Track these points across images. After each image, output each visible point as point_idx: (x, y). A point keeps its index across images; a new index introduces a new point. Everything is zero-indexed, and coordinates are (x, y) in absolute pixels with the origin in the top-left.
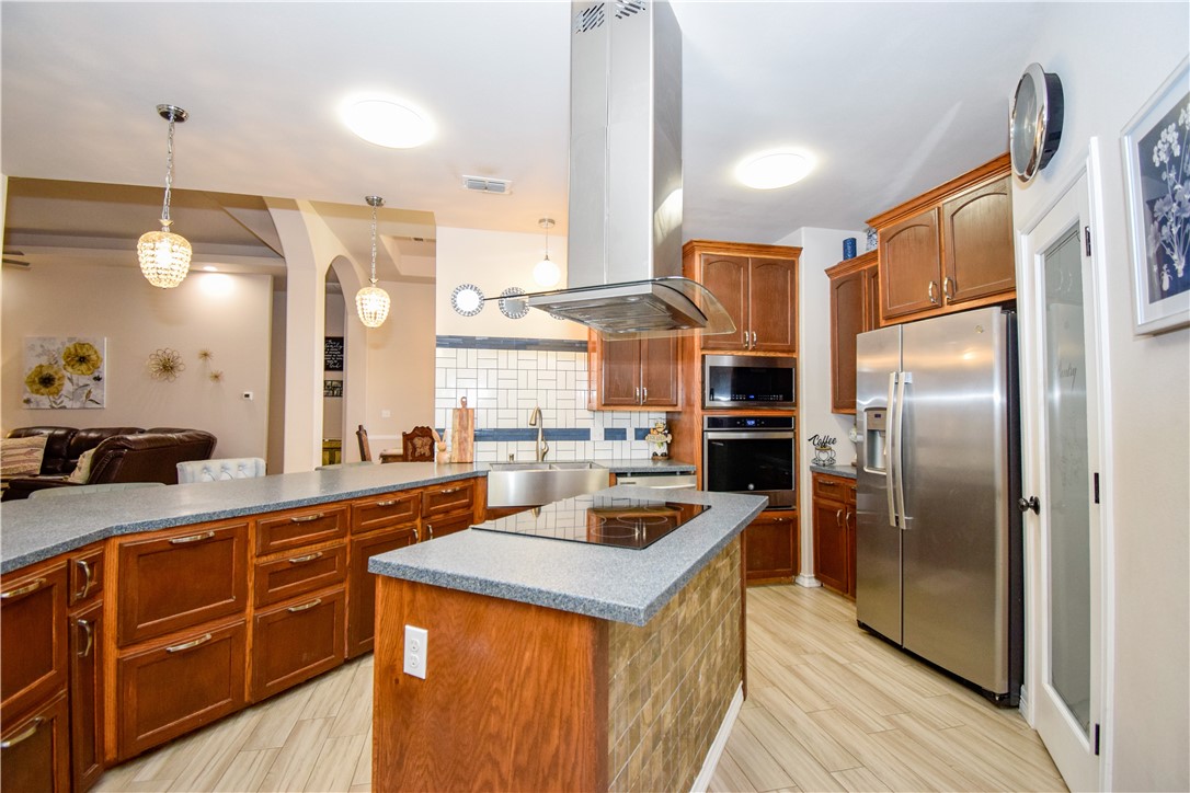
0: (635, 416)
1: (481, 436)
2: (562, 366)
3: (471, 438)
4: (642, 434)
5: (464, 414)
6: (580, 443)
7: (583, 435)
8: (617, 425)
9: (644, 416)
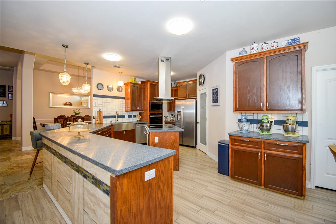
0: (133, 113)
1: (104, 117)
2: (120, 102)
3: (102, 118)
4: (135, 116)
5: (100, 112)
6: (123, 118)
7: (124, 117)
8: (130, 115)
9: (135, 113)
